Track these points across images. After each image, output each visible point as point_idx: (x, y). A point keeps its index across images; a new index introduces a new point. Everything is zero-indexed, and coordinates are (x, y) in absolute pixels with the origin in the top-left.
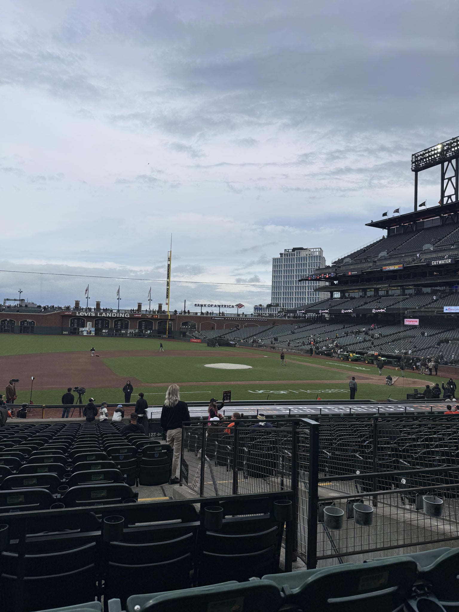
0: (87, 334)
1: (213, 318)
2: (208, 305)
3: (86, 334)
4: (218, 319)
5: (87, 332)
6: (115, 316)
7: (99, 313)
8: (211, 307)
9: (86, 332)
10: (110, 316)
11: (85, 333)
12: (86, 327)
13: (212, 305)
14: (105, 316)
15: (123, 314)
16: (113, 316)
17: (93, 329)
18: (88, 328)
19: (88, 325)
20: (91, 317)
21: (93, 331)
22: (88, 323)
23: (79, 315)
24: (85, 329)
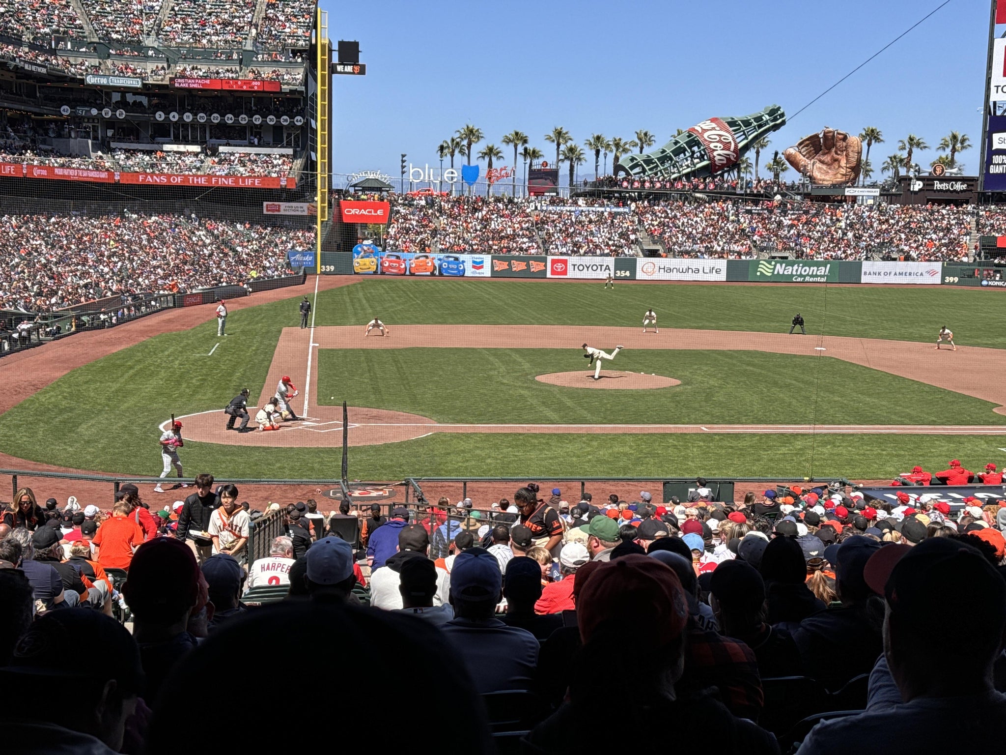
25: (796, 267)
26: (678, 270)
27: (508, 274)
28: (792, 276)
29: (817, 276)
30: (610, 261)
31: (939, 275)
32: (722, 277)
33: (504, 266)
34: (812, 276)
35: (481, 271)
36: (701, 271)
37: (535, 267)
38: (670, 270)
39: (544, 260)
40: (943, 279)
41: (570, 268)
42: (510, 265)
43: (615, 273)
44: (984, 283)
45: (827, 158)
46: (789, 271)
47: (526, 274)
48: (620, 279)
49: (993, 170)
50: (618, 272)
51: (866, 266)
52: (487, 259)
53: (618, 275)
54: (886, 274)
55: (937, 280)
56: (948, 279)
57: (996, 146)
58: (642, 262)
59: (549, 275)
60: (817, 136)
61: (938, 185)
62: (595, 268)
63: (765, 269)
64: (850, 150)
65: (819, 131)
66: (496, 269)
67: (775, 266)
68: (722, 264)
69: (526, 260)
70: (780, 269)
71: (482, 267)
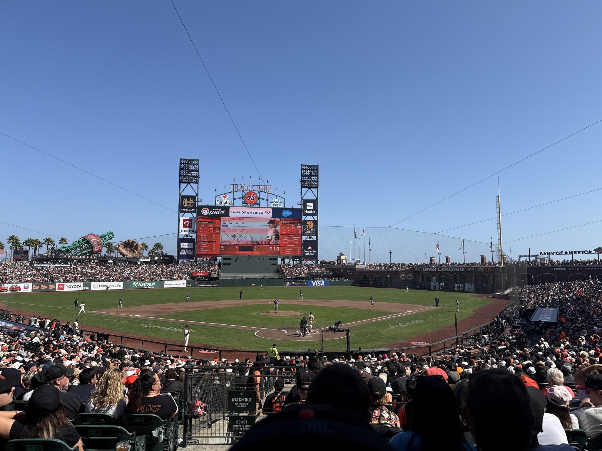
0: (433, 288)
1: (552, 269)
2: (557, 253)
4: (559, 269)
5: (433, 286)
6: (452, 270)
7: (439, 268)
8: (561, 254)
10: (448, 270)
11: (432, 288)
13: (561, 252)
14: (444, 271)
15: (458, 268)
16: (450, 271)
17: (437, 284)
18: (433, 283)
19: (433, 280)
20: (433, 271)
21: (437, 286)
22: (433, 278)
23: (425, 271)
24: (432, 283)
25: (145, 284)
26: (106, 286)
27: (39, 291)
28: (144, 286)
29: (151, 286)
30: (82, 284)
31: (185, 284)
32: (121, 288)
33: (38, 287)
34: (150, 286)
35: (27, 289)
36: (114, 286)
37: (51, 287)
38: (103, 286)
39: (55, 285)
40: (187, 285)
41: (65, 287)
42: (40, 287)
43: (83, 288)
44: (199, 286)
45: (129, 249)
47: (47, 290)
48: (85, 290)
49: (181, 253)
50: (84, 288)
51: (166, 282)
52: (30, 285)
54: (171, 284)
55: (185, 286)
57: (182, 247)
60: (126, 242)
61: (162, 258)
62: (75, 286)
63: (136, 284)
64: (138, 247)
65: (127, 240)
66: (34, 289)
68: (121, 283)
69: (48, 285)
70: (140, 284)
71: (28, 288)
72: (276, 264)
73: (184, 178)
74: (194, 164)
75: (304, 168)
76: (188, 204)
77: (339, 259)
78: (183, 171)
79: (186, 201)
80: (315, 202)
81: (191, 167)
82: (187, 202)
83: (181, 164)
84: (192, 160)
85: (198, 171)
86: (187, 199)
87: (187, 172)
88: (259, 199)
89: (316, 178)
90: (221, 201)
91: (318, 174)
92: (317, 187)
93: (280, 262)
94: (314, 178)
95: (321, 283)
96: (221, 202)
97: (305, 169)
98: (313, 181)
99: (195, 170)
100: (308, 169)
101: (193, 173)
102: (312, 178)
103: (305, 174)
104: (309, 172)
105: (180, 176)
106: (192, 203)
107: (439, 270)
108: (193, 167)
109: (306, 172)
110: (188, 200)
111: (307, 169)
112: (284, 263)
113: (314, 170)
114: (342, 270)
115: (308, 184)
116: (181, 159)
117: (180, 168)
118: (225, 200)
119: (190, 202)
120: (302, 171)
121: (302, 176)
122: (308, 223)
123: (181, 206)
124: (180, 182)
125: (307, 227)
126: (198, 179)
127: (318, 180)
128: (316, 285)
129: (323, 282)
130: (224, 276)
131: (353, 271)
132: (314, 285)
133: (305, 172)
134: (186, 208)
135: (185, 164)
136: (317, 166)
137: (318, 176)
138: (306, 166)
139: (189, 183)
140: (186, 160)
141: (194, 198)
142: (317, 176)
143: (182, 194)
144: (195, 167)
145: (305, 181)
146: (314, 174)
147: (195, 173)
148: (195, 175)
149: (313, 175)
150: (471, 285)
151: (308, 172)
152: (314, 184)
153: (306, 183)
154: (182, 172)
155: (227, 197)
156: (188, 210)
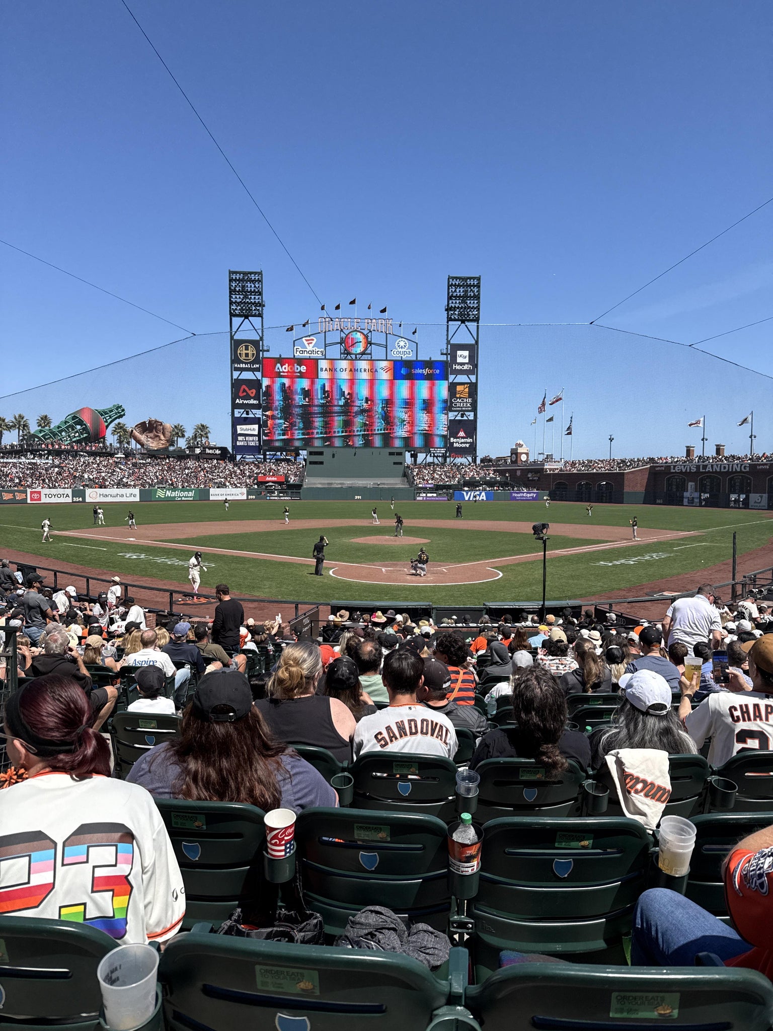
3: (687, 504)
5: (689, 498)
6: (726, 470)
7: (701, 466)
9: (687, 500)
10: (718, 470)
11: (685, 501)
12: (687, 491)
14: (711, 471)
15: (739, 465)
16: (722, 470)
17: (696, 495)
18: (688, 493)
19: (689, 488)
20: (691, 473)
21: (697, 498)
22: (690, 484)
23: (674, 471)
24: (686, 494)
25: (177, 492)
26: (111, 496)
28: (175, 497)
29: (188, 497)
30: (69, 491)
31: (245, 495)
32: (137, 499)
34: (185, 497)
36: (125, 495)
37: (19, 497)
38: (107, 496)
39: (26, 492)
40: (247, 497)
41: (43, 496)
42: (1, 496)
43: (73, 499)
44: (268, 498)
45: (151, 435)
46: (173, 494)
47: (13, 501)
48: (76, 502)
49: (238, 443)
51: (212, 491)
53: (75, 500)
55: (245, 497)
56: (250, 497)
57: (239, 432)
58: (88, 491)
59: (29, 501)
60: (145, 422)
61: (208, 451)
62: (59, 496)
63: (160, 494)
64: (166, 431)
65: (146, 420)
67: (166, 492)
68: (137, 492)
69: (13, 492)
70: (169, 493)
72: (401, 463)
73: (239, 307)
74: (253, 281)
75: (454, 282)
76: (247, 355)
77: (514, 453)
78: (235, 294)
79: (242, 350)
80: (473, 349)
81: (250, 286)
82: (244, 352)
83: (231, 280)
84: (251, 273)
85: (260, 294)
86: (244, 347)
87: (242, 297)
88: (371, 344)
89: (476, 302)
90: (303, 350)
91: (479, 294)
92: (477, 320)
93: (408, 459)
94: (472, 302)
95: (479, 495)
96: (303, 352)
97: (455, 285)
98: (469, 307)
99: (257, 292)
100: (461, 286)
101: (253, 297)
102: (468, 302)
103: (455, 294)
104: (462, 290)
105: (231, 303)
106: (253, 354)
107: (701, 470)
108: (253, 286)
109: (458, 290)
110: (247, 349)
111: (459, 286)
112: (415, 461)
113: (472, 286)
114: (519, 473)
115: (460, 314)
116: (231, 273)
117: (230, 288)
118: (310, 348)
119: (249, 352)
120: (448, 289)
121: (450, 298)
122: (459, 388)
123: (235, 359)
124: (232, 315)
125: (458, 396)
126: (262, 309)
127: (479, 305)
128: (471, 499)
129: (483, 494)
130: (311, 482)
131: (538, 475)
132: (467, 498)
133: (455, 291)
134: (243, 363)
135: (238, 280)
136: (479, 279)
137: (479, 298)
138: (456, 278)
139: (246, 317)
140: (240, 273)
141: (255, 344)
142: (477, 297)
143: (235, 337)
144: (255, 286)
145: (454, 309)
146: (472, 294)
147: (257, 297)
148: (257, 301)
149: (471, 297)
150: (761, 497)
151: (460, 291)
152: (471, 313)
153: (456, 313)
154: (234, 296)
155: (314, 342)
156: (247, 366)
